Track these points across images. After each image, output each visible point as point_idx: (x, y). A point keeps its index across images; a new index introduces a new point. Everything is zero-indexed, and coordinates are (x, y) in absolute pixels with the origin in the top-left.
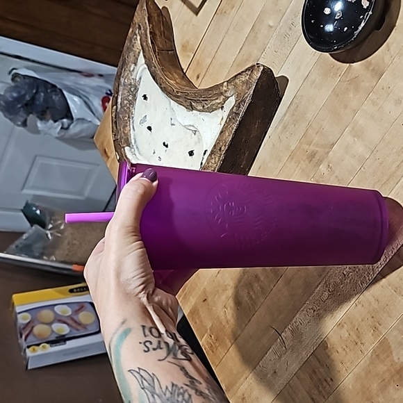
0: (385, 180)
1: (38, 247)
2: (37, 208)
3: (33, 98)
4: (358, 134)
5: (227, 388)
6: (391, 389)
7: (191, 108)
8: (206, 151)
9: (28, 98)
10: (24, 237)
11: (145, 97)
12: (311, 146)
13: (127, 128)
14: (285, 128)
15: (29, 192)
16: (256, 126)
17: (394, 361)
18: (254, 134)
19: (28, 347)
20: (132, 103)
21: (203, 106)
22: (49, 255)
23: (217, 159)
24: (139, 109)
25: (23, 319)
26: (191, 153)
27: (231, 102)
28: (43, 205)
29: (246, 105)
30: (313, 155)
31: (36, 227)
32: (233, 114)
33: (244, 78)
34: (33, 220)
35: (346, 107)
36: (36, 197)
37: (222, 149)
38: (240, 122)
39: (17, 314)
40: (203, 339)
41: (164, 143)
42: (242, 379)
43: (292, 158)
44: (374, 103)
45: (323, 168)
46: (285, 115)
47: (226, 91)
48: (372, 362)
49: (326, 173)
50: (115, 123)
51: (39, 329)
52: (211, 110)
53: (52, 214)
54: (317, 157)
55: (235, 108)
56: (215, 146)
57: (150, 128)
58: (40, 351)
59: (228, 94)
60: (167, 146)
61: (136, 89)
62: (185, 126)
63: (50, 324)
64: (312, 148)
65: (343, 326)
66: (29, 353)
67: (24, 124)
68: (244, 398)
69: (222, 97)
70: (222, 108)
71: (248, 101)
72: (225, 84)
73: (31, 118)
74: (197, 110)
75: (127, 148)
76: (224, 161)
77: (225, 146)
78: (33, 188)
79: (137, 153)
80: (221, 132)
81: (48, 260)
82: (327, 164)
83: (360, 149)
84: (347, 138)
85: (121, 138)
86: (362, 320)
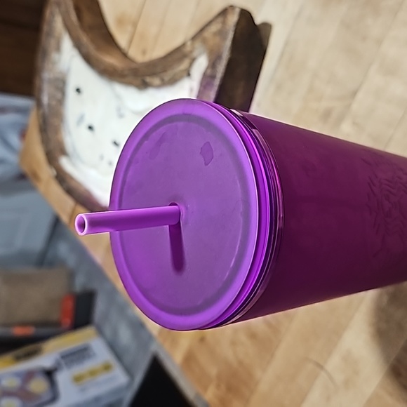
7: (144, 87)
24: (73, 108)
27: (201, 64)
32: (208, 78)
33: (215, 28)
41: (114, 142)
45: (345, 127)
47: (191, 51)
49: (353, 133)
54: (334, 115)
57: (90, 128)
59: (195, 54)
69: (186, 62)
70: (189, 75)
72: (190, 43)
74: (154, 87)
82: (350, 121)
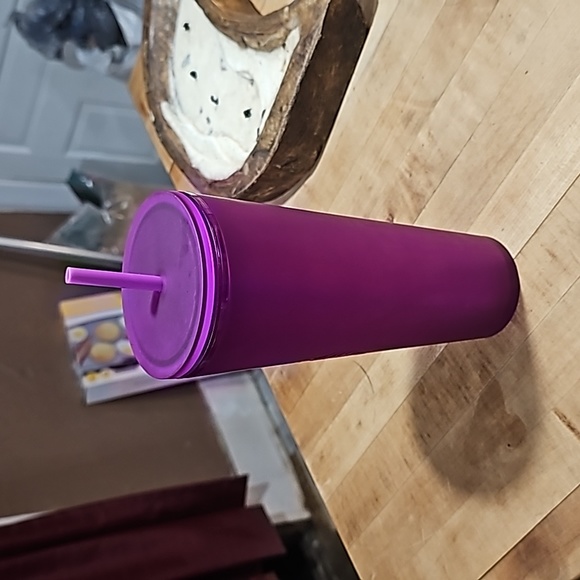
0: (501, 156)
1: (93, 234)
2: (89, 178)
3: (69, 17)
4: (468, 86)
5: (302, 443)
6: (502, 450)
7: (244, 45)
8: (264, 112)
9: (60, 16)
10: (73, 220)
11: (186, 26)
12: (408, 103)
13: (164, 74)
14: (374, 75)
15: (76, 156)
16: (333, 73)
17: (506, 413)
18: (330, 84)
19: (85, 374)
20: (170, 35)
21: (259, 44)
22: (109, 246)
23: (277, 124)
24: (181, 45)
25: (75, 336)
26: (247, 114)
27: (294, 38)
28: (97, 174)
29: (314, 43)
30: (408, 118)
31: (89, 207)
32: (297, 56)
33: (310, 1)
34: (84, 195)
35: (453, 44)
36: (87, 163)
37: (284, 108)
38: (307, 68)
39: (67, 329)
40: (273, 377)
41: (212, 98)
42: (320, 432)
43: (383, 122)
44: (490, 39)
45: (422, 136)
46: (374, 55)
47: (287, 21)
48: (478, 413)
49: (427, 144)
50: (147, 67)
51: (99, 349)
52: (270, 48)
53: (110, 186)
54: (415, 120)
55: (299, 47)
56: (274, 104)
57: (193, 74)
58: (101, 379)
59: (290, 25)
60: (216, 102)
61: (175, 14)
62: (238, 72)
63: (113, 342)
64: (409, 106)
65: (443, 364)
66: (86, 382)
67: (59, 55)
68: (322, 457)
69: (282, 31)
70: (284, 45)
71: (317, 36)
72: (287, 9)
73: (69, 46)
74: (252, 48)
75: (164, 105)
76: (287, 126)
77: (287, 105)
78: (82, 148)
79: (178, 111)
80: (283, 84)
81: (110, 252)
82: (427, 131)
83: (470, 109)
84: (454, 92)
85: (156, 88)
86: (468, 356)
